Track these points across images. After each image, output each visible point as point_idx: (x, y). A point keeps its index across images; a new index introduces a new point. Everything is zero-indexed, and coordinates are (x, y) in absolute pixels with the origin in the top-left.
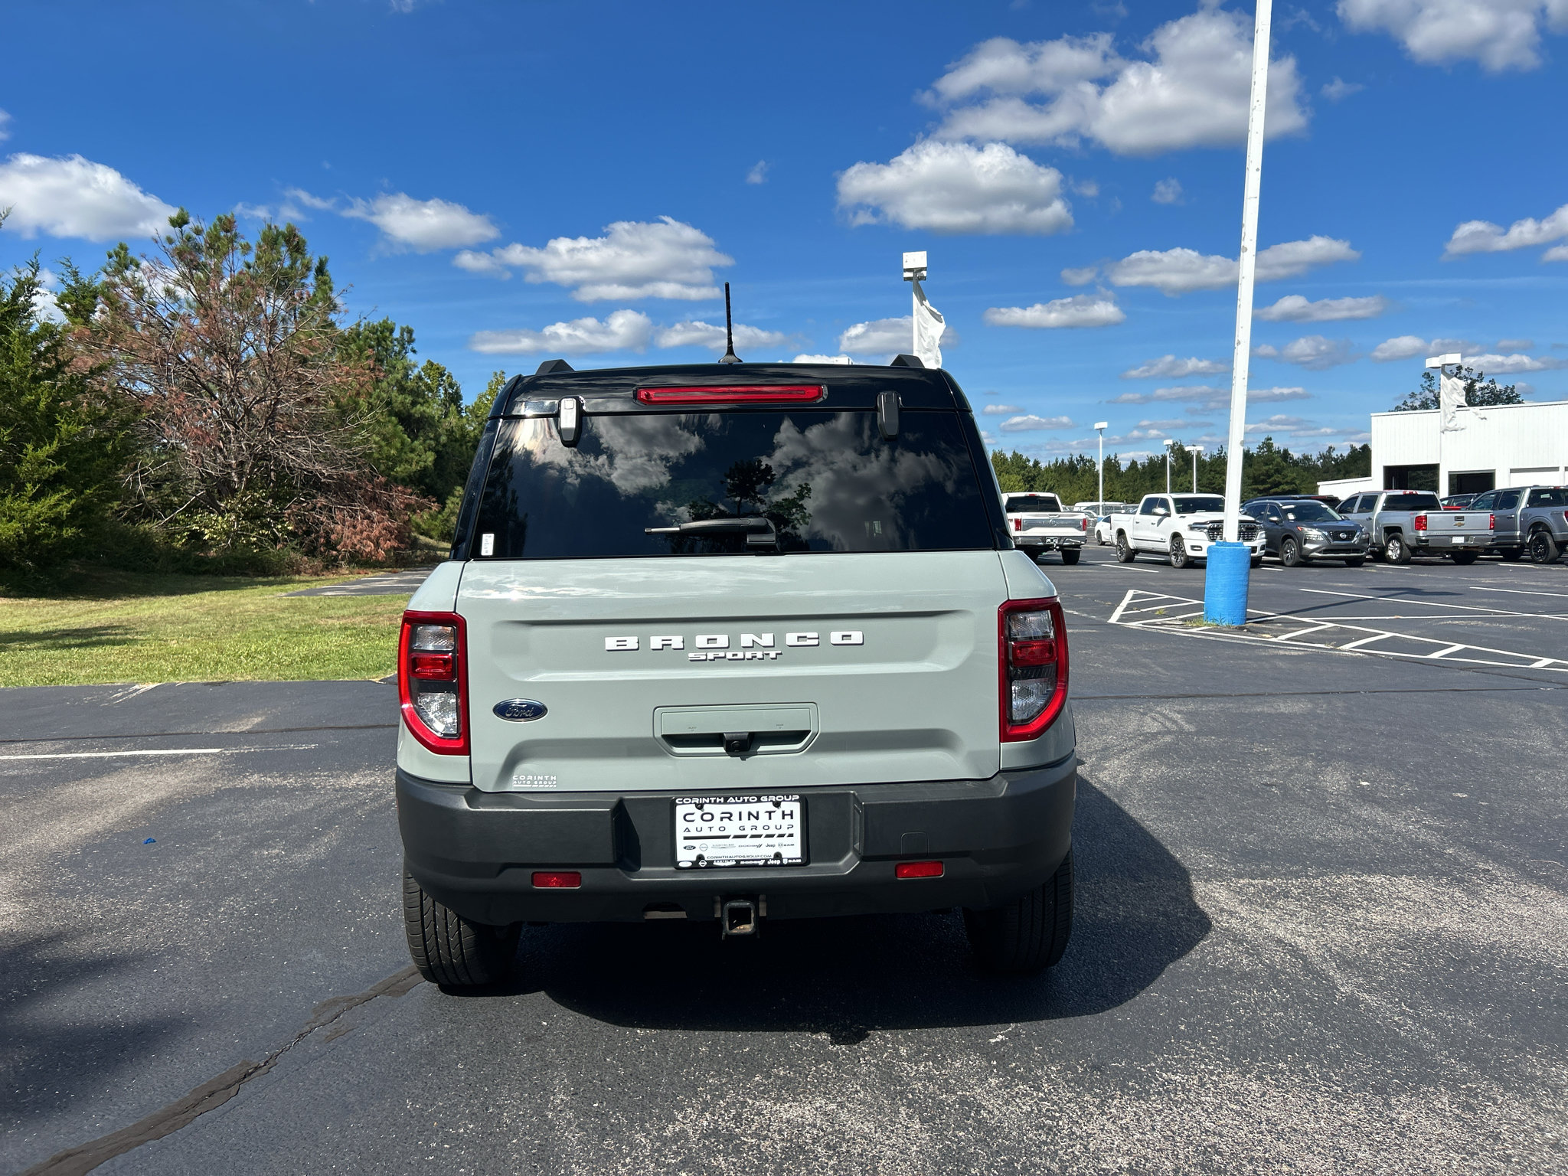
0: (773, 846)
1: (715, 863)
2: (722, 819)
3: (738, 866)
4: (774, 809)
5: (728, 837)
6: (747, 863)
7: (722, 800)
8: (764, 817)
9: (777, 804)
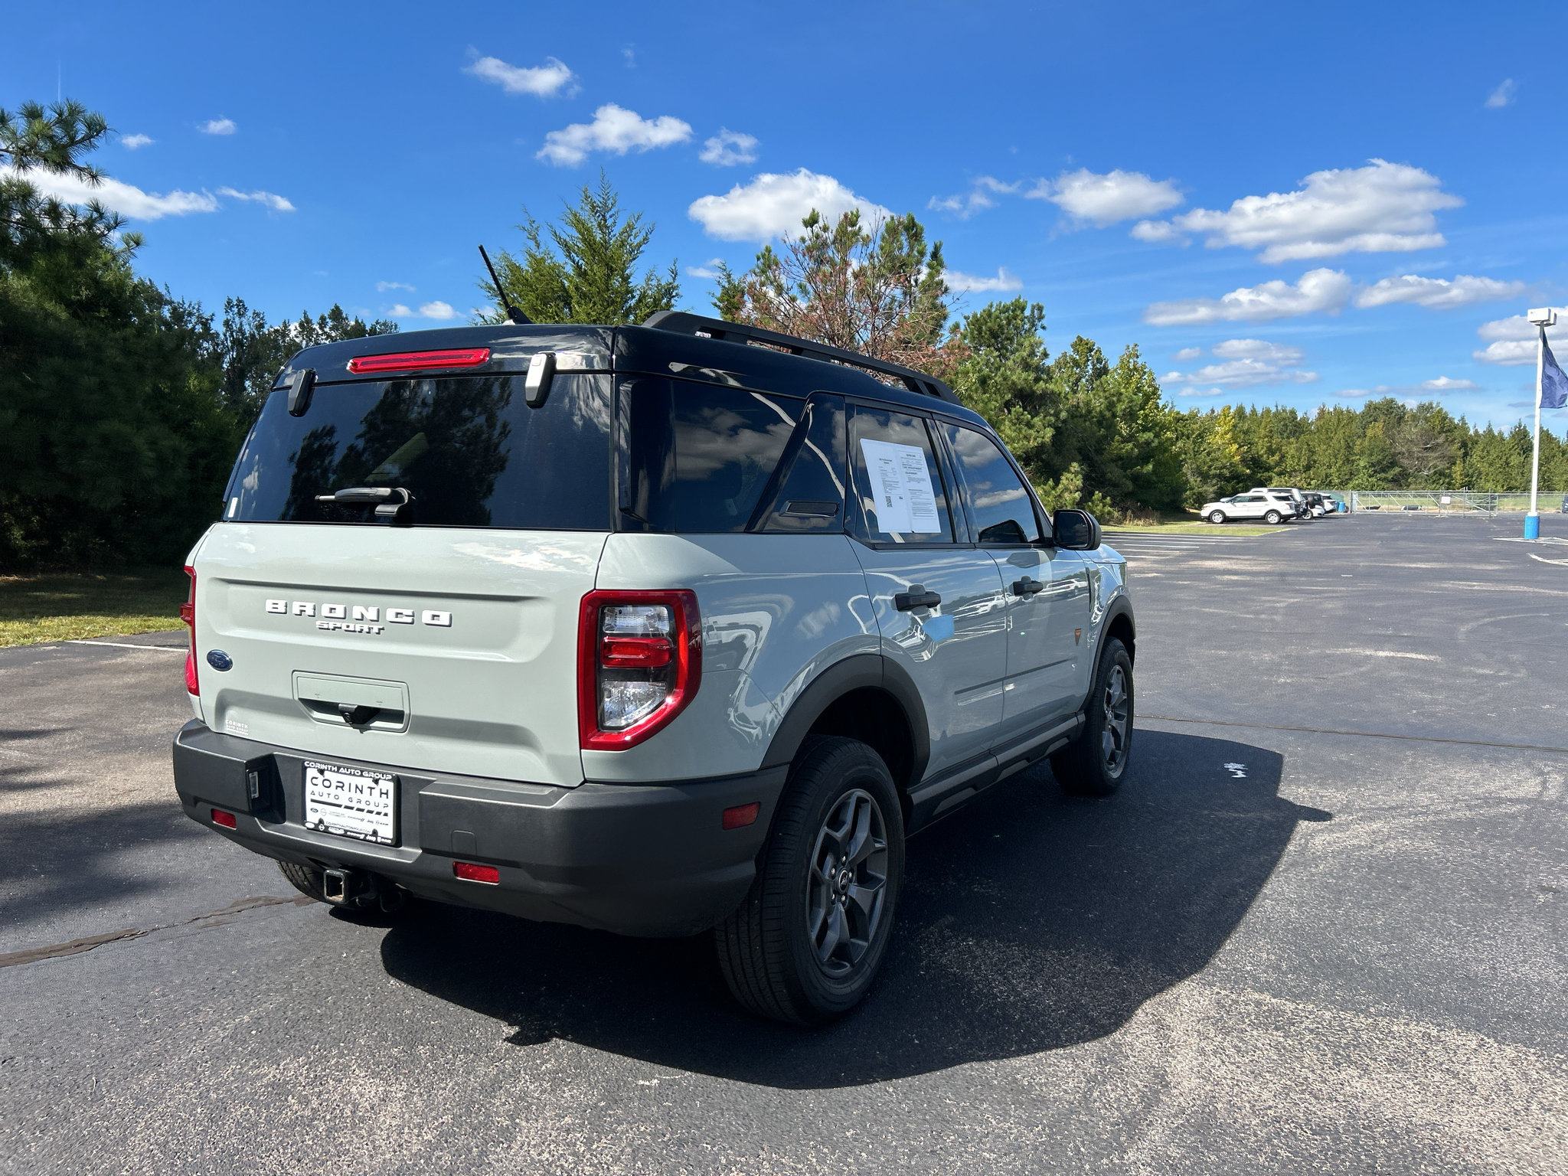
0: (372, 822)
1: (330, 830)
2: (337, 787)
3: (346, 836)
4: (373, 785)
5: (340, 806)
6: (352, 834)
7: (336, 769)
8: (366, 791)
9: (376, 781)
